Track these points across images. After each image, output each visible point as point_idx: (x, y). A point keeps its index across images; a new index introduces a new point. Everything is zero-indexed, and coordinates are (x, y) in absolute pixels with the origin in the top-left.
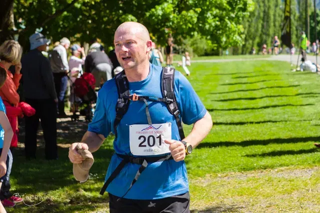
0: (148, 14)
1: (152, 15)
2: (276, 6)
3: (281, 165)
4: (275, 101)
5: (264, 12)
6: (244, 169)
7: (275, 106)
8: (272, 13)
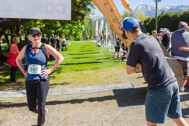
0: (57, 30)
1: (58, 31)
2: (93, 29)
3: (86, 70)
4: (89, 52)
5: (91, 30)
6: (76, 71)
7: (88, 53)
8: (92, 30)
